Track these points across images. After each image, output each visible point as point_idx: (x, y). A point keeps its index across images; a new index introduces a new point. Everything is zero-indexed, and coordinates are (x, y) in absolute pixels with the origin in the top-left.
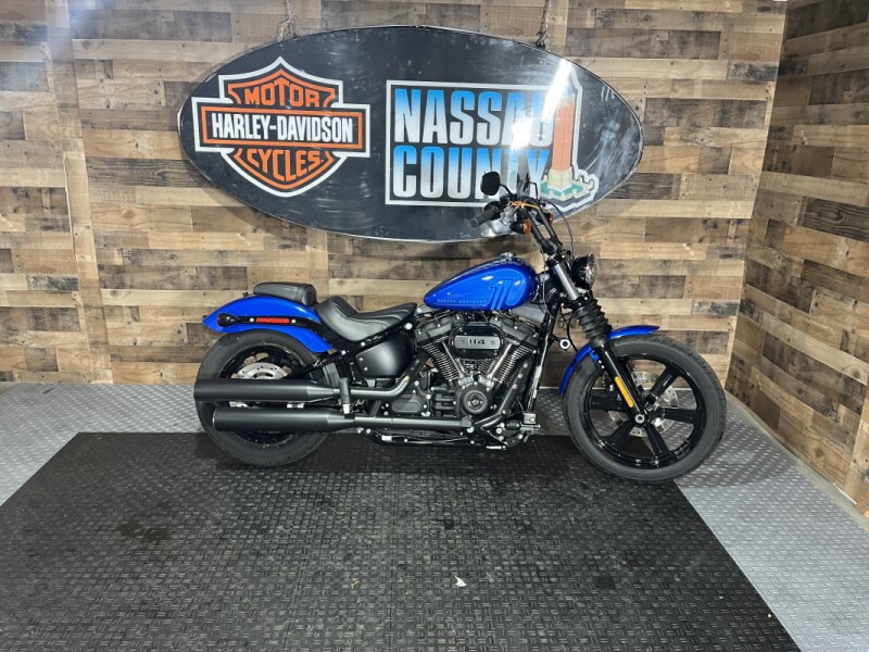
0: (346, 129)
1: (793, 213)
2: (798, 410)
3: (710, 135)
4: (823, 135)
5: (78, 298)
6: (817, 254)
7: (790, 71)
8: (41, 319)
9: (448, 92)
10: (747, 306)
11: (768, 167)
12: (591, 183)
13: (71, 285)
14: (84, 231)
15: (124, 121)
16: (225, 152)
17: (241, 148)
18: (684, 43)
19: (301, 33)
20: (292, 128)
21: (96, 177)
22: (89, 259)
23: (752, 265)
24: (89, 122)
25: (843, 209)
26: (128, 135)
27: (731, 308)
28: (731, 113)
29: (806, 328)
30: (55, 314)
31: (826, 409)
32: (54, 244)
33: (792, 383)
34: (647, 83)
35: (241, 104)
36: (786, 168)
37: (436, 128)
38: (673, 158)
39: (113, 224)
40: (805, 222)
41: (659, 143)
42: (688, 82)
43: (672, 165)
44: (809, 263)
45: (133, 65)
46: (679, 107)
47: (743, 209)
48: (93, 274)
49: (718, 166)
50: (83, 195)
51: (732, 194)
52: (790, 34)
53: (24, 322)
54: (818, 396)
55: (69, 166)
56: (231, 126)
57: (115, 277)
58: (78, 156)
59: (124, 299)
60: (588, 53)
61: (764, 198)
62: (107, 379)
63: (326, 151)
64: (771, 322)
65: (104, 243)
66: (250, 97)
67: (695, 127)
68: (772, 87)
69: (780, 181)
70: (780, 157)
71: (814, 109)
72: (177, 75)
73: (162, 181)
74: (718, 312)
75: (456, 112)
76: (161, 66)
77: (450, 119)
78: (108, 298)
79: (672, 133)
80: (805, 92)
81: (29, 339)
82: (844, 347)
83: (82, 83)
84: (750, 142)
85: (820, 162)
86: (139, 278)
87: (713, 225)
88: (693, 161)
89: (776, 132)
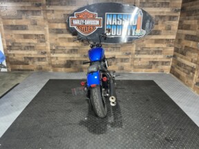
0: (98, 22)
1: (183, 37)
2: (183, 74)
3: (167, 22)
4: (188, 22)
5: (46, 55)
6: (187, 45)
7: (183, 10)
8: (39, 59)
9: (117, 15)
10: (174, 56)
11: (179, 29)
12: (144, 32)
13: (45, 53)
14: (48, 43)
15: (56, 22)
16: (75, 27)
17: (78, 26)
18: (162, 5)
19: (90, 4)
20: (88, 22)
21: (50, 32)
22: (49, 48)
23: (175, 48)
24: (49, 22)
25: (192, 36)
26: (56, 24)
27: (171, 57)
28: (171, 18)
29: (185, 59)
30: (42, 58)
31: (188, 74)
32: (42, 45)
33: (182, 69)
34: (155, 12)
35: (78, 18)
36: (182, 29)
37: (115, 22)
38: (160, 27)
39: (53, 41)
40: (185, 39)
41: (157, 24)
42: (163, 12)
43: (160, 28)
44: (186, 47)
45: (57, 11)
46: (161, 17)
47: (173, 37)
48: (49, 51)
49: (169, 28)
50: (48, 36)
51: (172, 34)
52: (183, 3)
53: (36, 60)
54: (187, 71)
55: (45, 30)
56: (76, 22)
57: (53, 51)
58: (47, 28)
59: (55, 55)
60: (144, 7)
61: (178, 35)
62: (51, 71)
63: (94, 27)
64: (179, 59)
65: (51, 45)
66: (80, 17)
67: (164, 21)
68: (179, 13)
69: (181, 31)
70: (181, 27)
71: (187, 17)
72: (66, 13)
73: (62, 33)
74: (168, 57)
75: (119, 19)
76: (63, 11)
77: (117, 20)
78: (52, 55)
79: (160, 22)
80: (185, 14)
81: (38, 63)
82: (192, 62)
83: (48, 14)
84: (175, 24)
85: (188, 27)
86: (58, 51)
87: (168, 40)
88: (164, 28)
89: (180, 22)
